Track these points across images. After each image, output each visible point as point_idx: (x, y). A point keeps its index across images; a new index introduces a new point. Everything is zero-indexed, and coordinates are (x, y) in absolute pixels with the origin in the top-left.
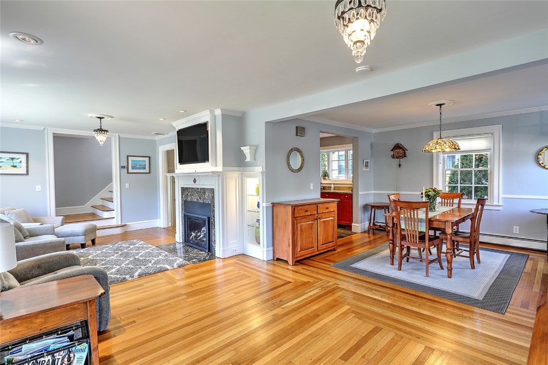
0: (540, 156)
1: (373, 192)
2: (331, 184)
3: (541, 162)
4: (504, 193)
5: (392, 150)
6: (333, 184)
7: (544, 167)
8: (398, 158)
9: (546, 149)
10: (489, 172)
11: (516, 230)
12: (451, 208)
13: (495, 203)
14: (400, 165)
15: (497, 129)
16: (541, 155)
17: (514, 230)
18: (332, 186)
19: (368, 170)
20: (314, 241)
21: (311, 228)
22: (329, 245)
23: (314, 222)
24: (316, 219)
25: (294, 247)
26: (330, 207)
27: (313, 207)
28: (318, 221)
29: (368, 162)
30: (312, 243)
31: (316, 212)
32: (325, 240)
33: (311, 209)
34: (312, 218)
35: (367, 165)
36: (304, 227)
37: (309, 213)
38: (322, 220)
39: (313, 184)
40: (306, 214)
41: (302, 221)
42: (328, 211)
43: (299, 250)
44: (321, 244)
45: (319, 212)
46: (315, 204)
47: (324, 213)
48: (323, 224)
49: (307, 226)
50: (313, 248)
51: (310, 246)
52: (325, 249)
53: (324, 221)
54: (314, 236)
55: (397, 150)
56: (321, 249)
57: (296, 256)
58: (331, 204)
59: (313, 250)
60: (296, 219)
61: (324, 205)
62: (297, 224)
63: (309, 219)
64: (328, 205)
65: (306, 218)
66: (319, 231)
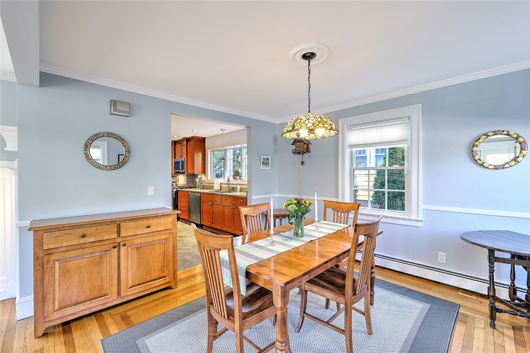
0: (475, 149)
1: (277, 195)
2: (237, 185)
3: (477, 158)
4: (426, 202)
5: (293, 144)
6: (239, 185)
7: (482, 165)
8: (299, 153)
9: (485, 137)
10: (406, 172)
11: (442, 257)
12: (346, 226)
13: (414, 217)
14: (302, 163)
15: (415, 110)
16: (477, 146)
17: (439, 258)
18: (238, 187)
19: (269, 168)
20: (108, 283)
21: (99, 264)
22: (152, 284)
23: (108, 253)
24: (114, 247)
25: (39, 305)
26: (157, 224)
27: (105, 228)
28: (122, 248)
29: (268, 159)
30: (101, 288)
31: (115, 236)
32: (142, 278)
33: (99, 231)
34: (103, 247)
35: (266, 163)
36: (72, 265)
37: (92, 239)
38: (134, 247)
39: (153, 187)
40: (82, 241)
41: (69, 255)
42: (151, 231)
43: (57, 307)
44: (130, 285)
45: (123, 234)
46: (112, 222)
47: (140, 236)
48: (135, 252)
49: (84, 262)
50: (105, 296)
51: (96, 293)
52: (142, 291)
53: (137, 248)
54: (108, 275)
55: (298, 144)
56: (129, 294)
57: (47, 320)
58: (160, 220)
59: (104, 299)
60: (46, 253)
61: (140, 223)
62: (48, 261)
63: (92, 248)
64: (152, 222)
65: (83, 248)
66: (123, 266)
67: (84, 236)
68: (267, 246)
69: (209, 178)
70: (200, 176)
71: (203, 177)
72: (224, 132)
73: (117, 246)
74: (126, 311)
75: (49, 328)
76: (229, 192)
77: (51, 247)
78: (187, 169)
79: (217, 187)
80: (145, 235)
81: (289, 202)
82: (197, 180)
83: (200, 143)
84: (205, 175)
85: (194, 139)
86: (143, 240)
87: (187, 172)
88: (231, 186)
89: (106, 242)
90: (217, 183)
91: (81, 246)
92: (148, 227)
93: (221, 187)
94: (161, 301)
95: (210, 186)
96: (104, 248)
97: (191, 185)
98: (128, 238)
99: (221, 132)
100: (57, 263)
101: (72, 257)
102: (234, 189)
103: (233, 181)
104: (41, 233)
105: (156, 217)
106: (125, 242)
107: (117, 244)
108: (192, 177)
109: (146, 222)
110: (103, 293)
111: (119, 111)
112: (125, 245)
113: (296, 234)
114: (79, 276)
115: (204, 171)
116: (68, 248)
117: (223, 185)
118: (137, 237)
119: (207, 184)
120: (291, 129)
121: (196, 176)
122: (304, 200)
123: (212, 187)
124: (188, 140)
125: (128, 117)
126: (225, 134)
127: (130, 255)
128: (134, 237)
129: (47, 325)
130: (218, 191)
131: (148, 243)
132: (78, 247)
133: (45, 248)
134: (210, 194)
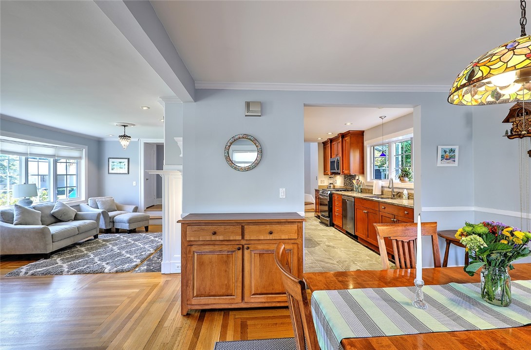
1: (473, 209)
2: (404, 188)
5: (507, 121)
6: (407, 189)
14: (530, 153)
18: (405, 192)
19: (456, 164)
20: (233, 284)
21: (226, 263)
22: (275, 298)
23: (234, 253)
24: (239, 249)
25: (185, 288)
26: (280, 231)
27: (231, 228)
28: (246, 252)
29: (452, 151)
30: (228, 287)
31: (239, 238)
32: (264, 288)
33: (226, 230)
34: (229, 246)
35: (448, 156)
36: (206, 258)
37: (221, 238)
38: (256, 252)
39: (284, 189)
40: (214, 238)
41: (204, 249)
42: (274, 238)
43: (195, 295)
44: (253, 293)
45: (247, 237)
46: (238, 223)
47: (264, 242)
48: (258, 258)
49: (214, 257)
50: (231, 296)
51: (223, 291)
52: (265, 302)
53: (260, 254)
54: (234, 275)
55: (518, 119)
56: (253, 300)
57: (189, 303)
58: (283, 227)
59: (230, 299)
60: (189, 244)
61: (262, 227)
62: (190, 251)
63: (220, 247)
64: (275, 228)
65: (214, 245)
66: (247, 270)
67: (215, 233)
68: (408, 304)
69: (369, 180)
70: (357, 178)
71: (361, 178)
72: (385, 120)
73: (242, 248)
74: (247, 319)
75: (191, 310)
76: (392, 198)
77: (192, 239)
78: (343, 169)
79: (377, 191)
80: (268, 242)
81: (469, 229)
82: (354, 182)
83: (357, 138)
84: (364, 176)
85: (350, 134)
86: (266, 247)
87: (343, 172)
88: (395, 190)
89: (233, 243)
90: (377, 186)
91: (213, 243)
92: (271, 233)
93: (382, 192)
94: (281, 321)
95: (369, 190)
96: (230, 248)
97: (349, 187)
98: (252, 242)
99: (380, 121)
100: (196, 254)
101: (207, 252)
102: (399, 195)
103: (398, 183)
104: (186, 225)
105: (279, 223)
106: (248, 246)
107: (241, 246)
108: (349, 177)
109: (269, 228)
110: (230, 292)
111: (253, 112)
112: (248, 248)
113: (487, 295)
114: (211, 270)
115: (362, 171)
116: (204, 242)
117: (386, 189)
118: (260, 242)
119: (366, 187)
120: (464, 81)
121: (353, 177)
122: (510, 229)
123: (370, 191)
124: (343, 136)
125: (260, 116)
126: (385, 123)
127: (253, 260)
128: (257, 242)
129: (189, 307)
130: (377, 196)
131: (270, 251)
132: (211, 243)
133: (188, 240)
134: (365, 199)
